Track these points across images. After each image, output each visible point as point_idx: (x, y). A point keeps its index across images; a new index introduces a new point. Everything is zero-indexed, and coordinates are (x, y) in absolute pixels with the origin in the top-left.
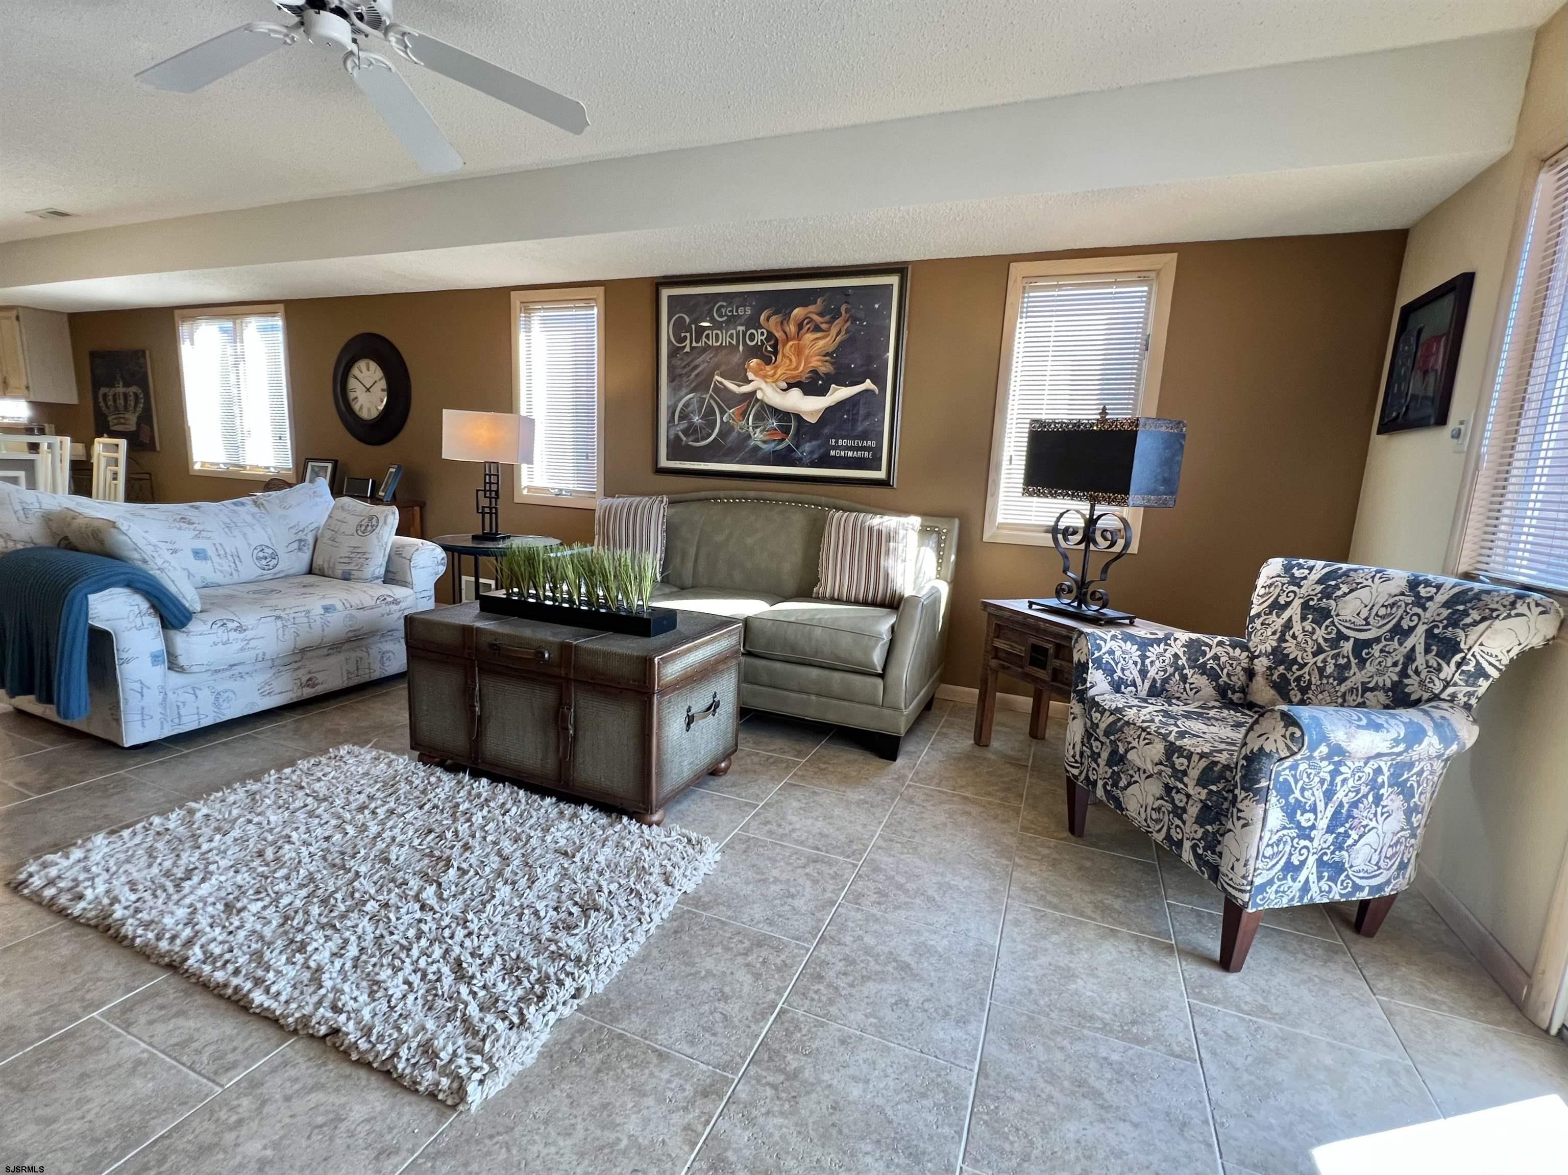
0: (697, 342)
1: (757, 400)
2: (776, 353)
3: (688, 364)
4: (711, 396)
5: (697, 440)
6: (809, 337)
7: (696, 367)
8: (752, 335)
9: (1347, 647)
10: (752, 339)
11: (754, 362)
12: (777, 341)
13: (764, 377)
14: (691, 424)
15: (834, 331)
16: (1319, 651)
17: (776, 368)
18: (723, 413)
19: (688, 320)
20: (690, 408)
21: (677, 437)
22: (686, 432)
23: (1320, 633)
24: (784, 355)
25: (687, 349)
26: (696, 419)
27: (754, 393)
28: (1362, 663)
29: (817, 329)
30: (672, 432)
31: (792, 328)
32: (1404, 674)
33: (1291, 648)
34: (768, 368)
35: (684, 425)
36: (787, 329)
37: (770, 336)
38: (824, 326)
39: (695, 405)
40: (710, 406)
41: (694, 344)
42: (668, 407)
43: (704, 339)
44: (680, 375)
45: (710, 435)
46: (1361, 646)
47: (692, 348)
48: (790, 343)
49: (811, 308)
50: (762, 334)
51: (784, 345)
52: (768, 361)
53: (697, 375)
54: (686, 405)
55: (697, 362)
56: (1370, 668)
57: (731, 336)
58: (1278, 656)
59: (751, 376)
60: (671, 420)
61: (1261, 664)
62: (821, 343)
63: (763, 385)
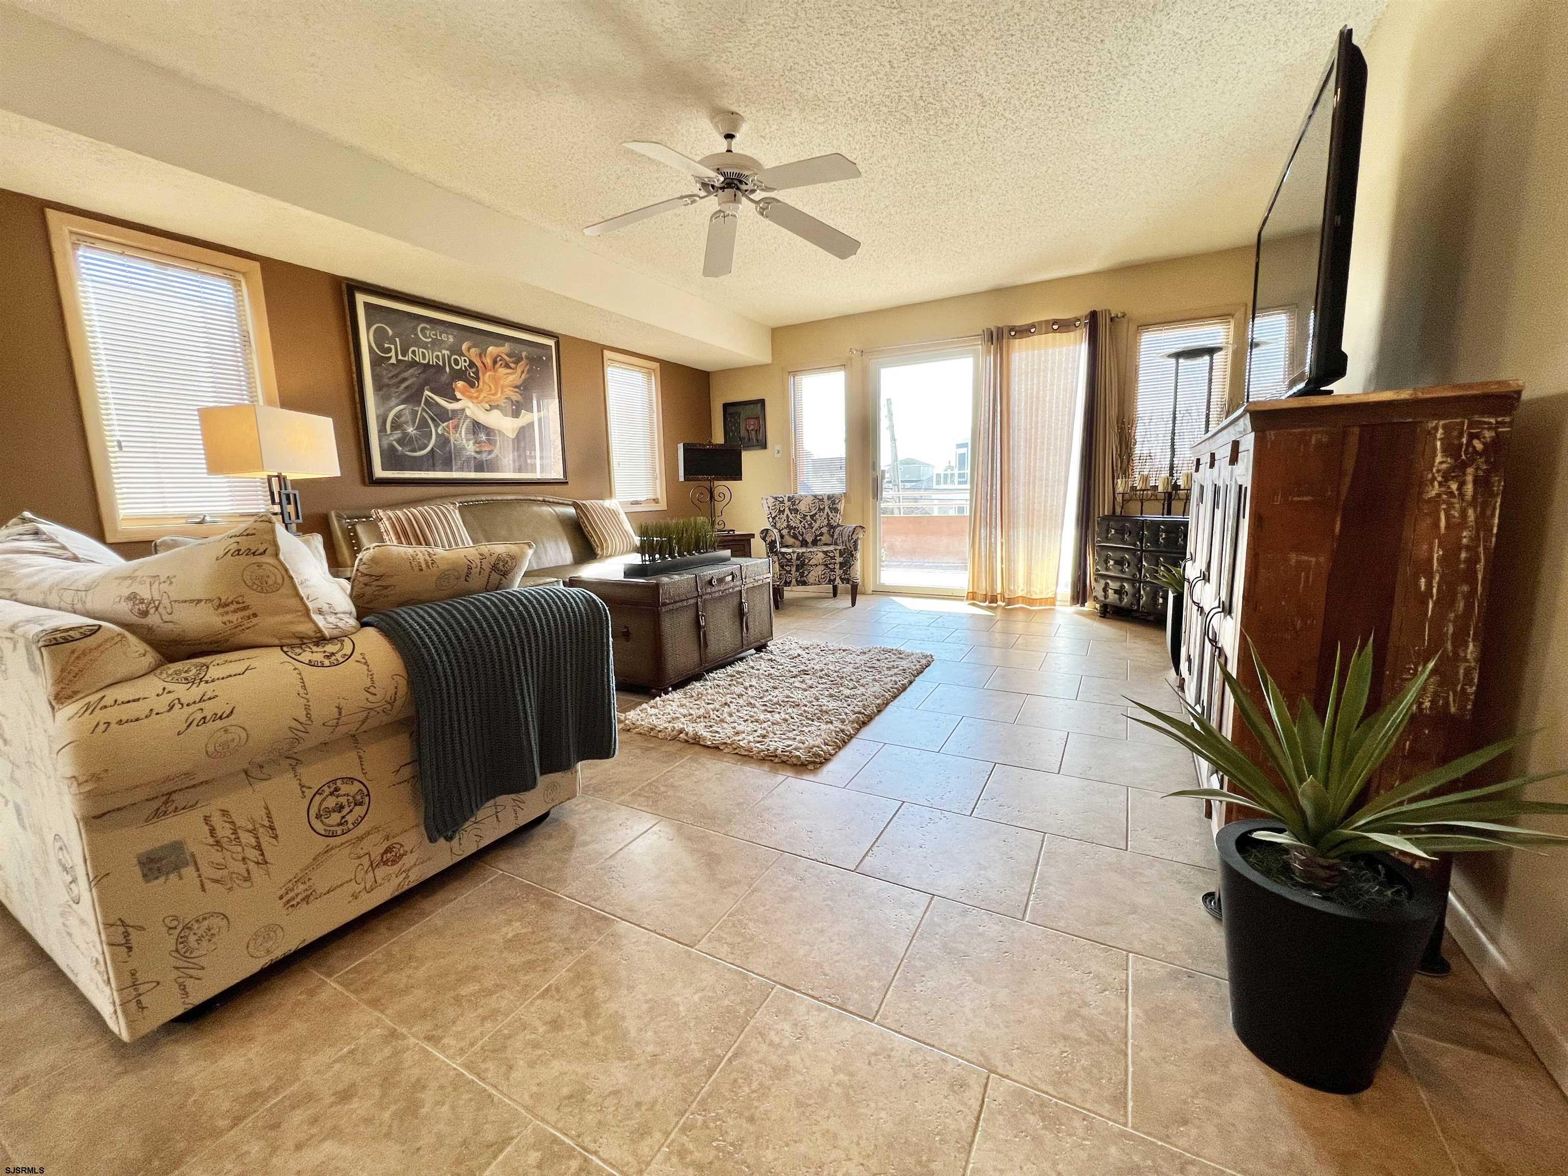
0: (404, 355)
1: (467, 417)
2: (478, 379)
3: (396, 376)
4: (423, 409)
5: (414, 450)
6: (502, 371)
7: (405, 380)
8: (456, 360)
9: (808, 518)
10: (457, 364)
11: (460, 384)
12: (477, 370)
13: (470, 398)
14: (405, 434)
15: (519, 370)
16: (801, 522)
17: (480, 391)
18: (437, 426)
19: (390, 332)
20: (403, 419)
21: (392, 448)
22: (399, 441)
23: (798, 517)
24: (484, 382)
25: (393, 361)
26: (410, 430)
27: (463, 410)
28: (815, 521)
29: (507, 366)
30: (385, 443)
31: (488, 361)
32: (829, 520)
33: (792, 523)
34: (473, 390)
35: (398, 434)
36: (485, 361)
37: (472, 364)
38: (512, 365)
39: (407, 416)
40: (423, 418)
41: (400, 357)
42: (378, 417)
43: (410, 354)
44: (388, 385)
45: (426, 446)
46: (812, 517)
47: (398, 361)
48: (489, 373)
49: (501, 349)
50: (465, 361)
51: (484, 374)
52: (472, 385)
53: (406, 388)
54: (398, 415)
55: (405, 375)
56: (818, 522)
57: (437, 357)
58: (789, 527)
59: (459, 395)
60: (382, 429)
61: (785, 532)
62: (511, 378)
63: (470, 404)
